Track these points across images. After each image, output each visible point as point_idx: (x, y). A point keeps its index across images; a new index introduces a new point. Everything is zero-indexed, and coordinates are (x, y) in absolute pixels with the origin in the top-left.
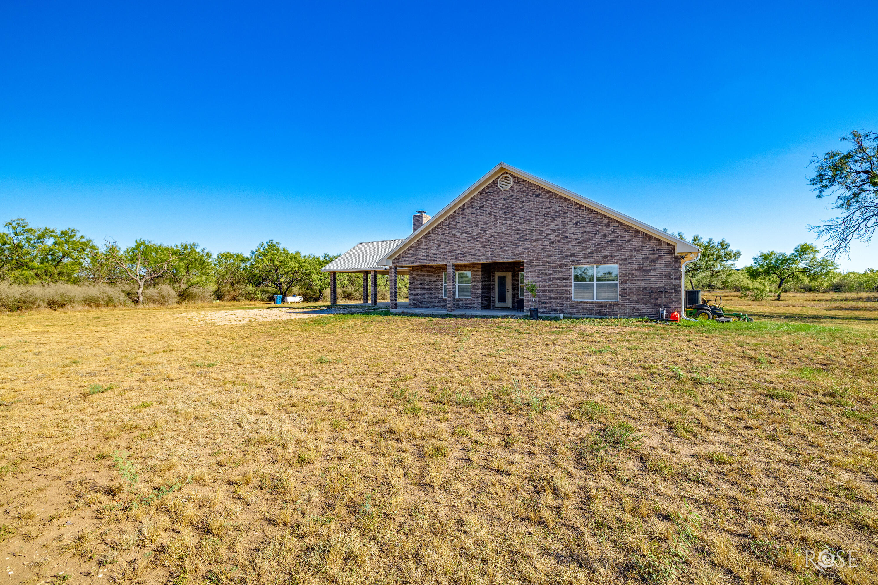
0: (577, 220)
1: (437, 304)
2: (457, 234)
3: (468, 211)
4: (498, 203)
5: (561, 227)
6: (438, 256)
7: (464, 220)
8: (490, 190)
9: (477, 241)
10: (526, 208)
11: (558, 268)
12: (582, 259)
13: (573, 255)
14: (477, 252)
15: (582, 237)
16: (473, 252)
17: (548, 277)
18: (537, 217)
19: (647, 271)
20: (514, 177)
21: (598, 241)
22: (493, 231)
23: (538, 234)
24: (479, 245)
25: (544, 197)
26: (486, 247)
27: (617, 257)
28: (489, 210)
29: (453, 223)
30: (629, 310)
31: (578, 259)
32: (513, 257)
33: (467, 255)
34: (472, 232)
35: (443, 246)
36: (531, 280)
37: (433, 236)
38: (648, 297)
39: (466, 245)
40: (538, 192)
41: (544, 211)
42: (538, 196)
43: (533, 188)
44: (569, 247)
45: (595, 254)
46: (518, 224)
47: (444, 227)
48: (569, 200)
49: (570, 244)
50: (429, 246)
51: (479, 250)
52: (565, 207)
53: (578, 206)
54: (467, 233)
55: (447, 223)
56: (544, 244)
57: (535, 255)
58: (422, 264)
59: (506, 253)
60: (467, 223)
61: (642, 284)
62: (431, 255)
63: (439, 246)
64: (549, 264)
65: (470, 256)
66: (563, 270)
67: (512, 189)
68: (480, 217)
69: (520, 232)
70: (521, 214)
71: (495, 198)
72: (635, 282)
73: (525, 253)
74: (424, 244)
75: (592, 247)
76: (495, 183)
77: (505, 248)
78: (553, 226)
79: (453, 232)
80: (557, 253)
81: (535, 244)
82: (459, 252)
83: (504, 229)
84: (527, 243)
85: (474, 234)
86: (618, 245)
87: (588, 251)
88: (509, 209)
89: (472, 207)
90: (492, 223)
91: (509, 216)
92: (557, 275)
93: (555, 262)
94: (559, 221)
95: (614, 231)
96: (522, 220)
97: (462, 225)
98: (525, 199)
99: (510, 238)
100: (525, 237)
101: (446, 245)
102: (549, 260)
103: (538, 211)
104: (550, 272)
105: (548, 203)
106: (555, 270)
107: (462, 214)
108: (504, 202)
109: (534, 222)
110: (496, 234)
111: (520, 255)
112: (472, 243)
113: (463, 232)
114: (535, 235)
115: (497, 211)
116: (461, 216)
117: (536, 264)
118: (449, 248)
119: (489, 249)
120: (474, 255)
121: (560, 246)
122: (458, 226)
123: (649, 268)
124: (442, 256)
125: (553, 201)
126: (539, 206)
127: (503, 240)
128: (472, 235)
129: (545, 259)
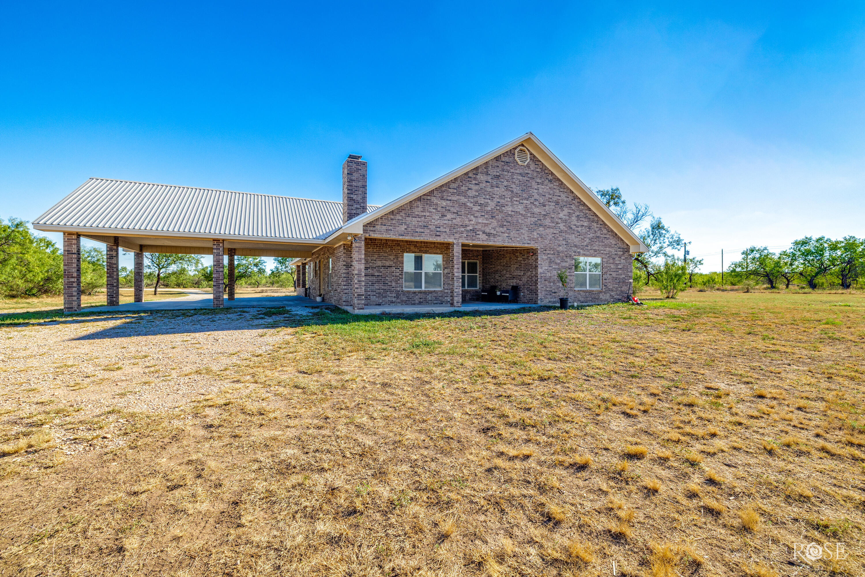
0: (578, 213)
1: (394, 300)
2: (468, 204)
3: (481, 177)
4: (515, 177)
5: (567, 218)
6: (442, 229)
7: (477, 187)
8: (506, 159)
9: (493, 217)
10: (541, 191)
11: (565, 258)
12: (581, 251)
13: (576, 246)
14: (492, 231)
15: (582, 230)
16: (487, 230)
17: (557, 267)
18: (550, 203)
19: (617, 265)
20: (531, 154)
21: (592, 235)
22: (510, 209)
23: (550, 221)
24: (495, 223)
25: (555, 184)
26: (502, 226)
27: (602, 252)
28: (505, 183)
29: (463, 188)
30: (607, 297)
31: (578, 250)
32: (529, 242)
33: (481, 233)
34: (487, 205)
35: (449, 216)
36: (544, 268)
37: (435, 200)
38: (617, 286)
39: (480, 221)
40: (550, 177)
41: (555, 198)
42: (550, 181)
43: (546, 171)
44: (573, 238)
45: (589, 248)
46: (533, 207)
47: (451, 190)
48: (573, 192)
49: (573, 235)
50: (428, 214)
51: (494, 229)
52: (570, 199)
53: (579, 200)
54: (481, 205)
55: (453, 185)
56: (555, 232)
57: (547, 242)
58: (418, 239)
59: (523, 236)
60: (481, 192)
61: (614, 275)
62: (433, 227)
63: (443, 216)
64: (558, 252)
65: (484, 235)
66: (568, 260)
67: (528, 166)
68: (496, 189)
69: (535, 216)
70: (536, 196)
71: (512, 171)
72: (612, 273)
73: (540, 239)
74: (420, 209)
75: (588, 240)
76: (511, 153)
77: (522, 231)
78: (561, 215)
79: (463, 200)
80: (564, 243)
81: (548, 231)
82: (471, 228)
83: (520, 208)
84: (541, 229)
85: (489, 209)
86: (603, 242)
87: (585, 243)
88: (526, 187)
89: (487, 174)
90: (509, 200)
91: (525, 195)
92: (564, 264)
93: (562, 252)
94: (566, 211)
95: (600, 229)
96: (537, 203)
97: (474, 193)
98: (539, 181)
99: (526, 220)
100: (539, 222)
101: (453, 216)
102: (558, 249)
103: (550, 196)
104: (559, 261)
105: (558, 191)
106: (563, 261)
107: (475, 179)
108: (520, 178)
109: (547, 208)
110: (513, 213)
111: (535, 240)
112: (487, 219)
113: (476, 202)
114: (547, 222)
115: (513, 186)
116: (474, 182)
117: (549, 252)
118: (458, 221)
119: (505, 229)
120: (489, 235)
121: (567, 236)
122: (471, 193)
123: (618, 262)
124: (447, 230)
125: (562, 190)
126: (551, 192)
127: (520, 221)
128: (486, 208)
129: (555, 247)
